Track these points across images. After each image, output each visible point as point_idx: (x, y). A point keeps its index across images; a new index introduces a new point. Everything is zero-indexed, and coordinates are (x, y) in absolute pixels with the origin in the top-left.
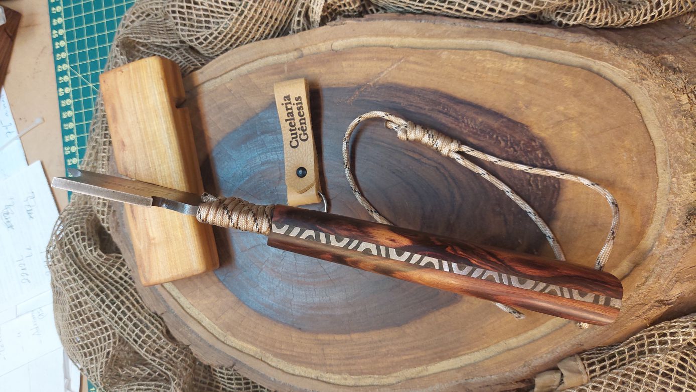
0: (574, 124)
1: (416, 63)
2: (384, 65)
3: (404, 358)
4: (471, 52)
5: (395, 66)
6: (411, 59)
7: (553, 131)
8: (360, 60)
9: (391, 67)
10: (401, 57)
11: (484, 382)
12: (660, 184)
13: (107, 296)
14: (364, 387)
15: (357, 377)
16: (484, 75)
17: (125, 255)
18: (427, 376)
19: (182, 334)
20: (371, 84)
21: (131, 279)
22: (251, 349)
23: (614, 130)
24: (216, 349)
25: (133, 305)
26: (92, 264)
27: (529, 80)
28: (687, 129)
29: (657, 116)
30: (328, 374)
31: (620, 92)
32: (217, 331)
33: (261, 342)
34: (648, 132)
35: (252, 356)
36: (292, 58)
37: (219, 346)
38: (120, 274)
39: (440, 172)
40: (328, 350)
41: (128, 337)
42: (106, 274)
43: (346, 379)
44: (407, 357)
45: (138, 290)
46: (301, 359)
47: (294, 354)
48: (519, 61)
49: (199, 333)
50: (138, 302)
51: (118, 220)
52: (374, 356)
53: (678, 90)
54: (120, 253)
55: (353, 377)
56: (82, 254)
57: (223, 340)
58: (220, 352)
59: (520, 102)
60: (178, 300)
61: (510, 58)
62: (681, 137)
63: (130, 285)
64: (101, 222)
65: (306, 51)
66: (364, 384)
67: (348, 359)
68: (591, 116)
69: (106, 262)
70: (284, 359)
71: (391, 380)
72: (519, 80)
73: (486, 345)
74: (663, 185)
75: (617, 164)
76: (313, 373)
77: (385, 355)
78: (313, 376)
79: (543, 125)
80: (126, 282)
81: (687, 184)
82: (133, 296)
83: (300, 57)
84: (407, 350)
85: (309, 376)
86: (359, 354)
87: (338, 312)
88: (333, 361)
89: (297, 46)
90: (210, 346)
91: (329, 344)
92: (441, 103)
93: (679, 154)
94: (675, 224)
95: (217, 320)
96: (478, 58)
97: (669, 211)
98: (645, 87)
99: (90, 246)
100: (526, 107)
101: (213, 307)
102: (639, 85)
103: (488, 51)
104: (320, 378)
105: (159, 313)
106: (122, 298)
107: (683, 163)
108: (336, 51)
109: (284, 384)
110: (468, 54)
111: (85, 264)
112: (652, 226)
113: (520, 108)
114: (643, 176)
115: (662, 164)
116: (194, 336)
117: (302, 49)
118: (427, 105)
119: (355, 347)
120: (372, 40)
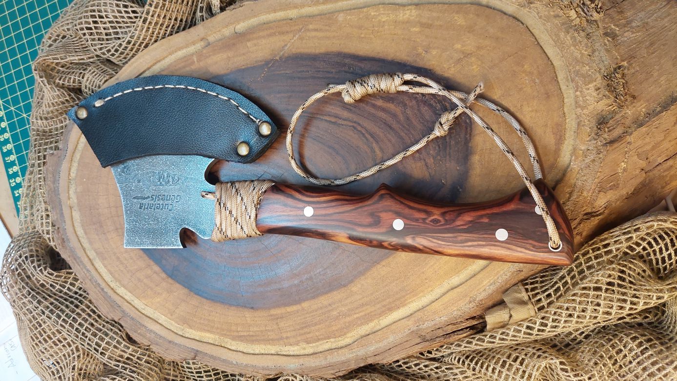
0: (473, 59)
1: (316, 30)
2: (286, 38)
3: (355, 316)
4: (365, 10)
5: (297, 36)
6: (311, 27)
7: (455, 70)
8: (263, 37)
9: (293, 39)
10: (301, 27)
11: (435, 325)
12: (566, 100)
13: (62, 311)
14: (323, 353)
15: (314, 344)
16: (381, 29)
17: (76, 269)
18: (380, 330)
19: (141, 335)
20: (277, 58)
21: (85, 292)
22: (209, 337)
23: (512, 57)
24: (176, 344)
25: (90, 316)
26: (45, 284)
27: (423, 25)
28: (580, 42)
29: (550, 36)
30: (287, 347)
31: (511, 19)
32: (174, 326)
33: (217, 328)
34: (545, 52)
35: (212, 344)
36: (200, 48)
37: (179, 340)
38: (74, 289)
39: (357, 130)
40: (282, 325)
41: (89, 347)
42: (61, 292)
43: (304, 349)
44: (357, 315)
45: (93, 301)
46: (258, 338)
47: (251, 333)
48: (411, 9)
49: (157, 331)
50: (94, 312)
51: (63, 237)
52: (327, 321)
53: (565, 7)
54: (70, 268)
55: (311, 345)
56: (34, 276)
57: (181, 334)
58: (180, 345)
59: (420, 48)
60: (132, 303)
61: (401, 8)
62: (576, 51)
63: (84, 297)
64: (48, 241)
65: (211, 39)
66: (321, 350)
67: (302, 328)
68: (488, 48)
69: (57, 279)
70: (242, 341)
71: (348, 341)
72: (414, 27)
73: (430, 289)
74: (569, 100)
75: (521, 89)
76: (273, 349)
77: (337, 318)
78: (273, 352)
79: (445, 66)
80: (81, 295)
81: (591, 95)
82: (88, 307)
83: (207, 46)
84: (357, 308)
85: (269, 353)
86: (312, 321)
87: (286, 284)
88: (289, 333)
89: (202, 35)
90: (170, 342)
91: (282, 318)
92: (346, 64)
93: (577, 68)
94: (587, 136)
95: (171, 315)
96: (372, 14)
97: (579, 124)
98: (533, 10)
99: (39, 266)
100: (426, 52)
101: (167, 303)
102: (527, 10)
103: (380, 6)
104: (280, 353)
105: (116, 320)
106: (78, 311)
107: (583, 76)
108: (240, 34)
109: (246, 365)
110: (363, 12)
111: (38, 285)
112: (566, 142)
113: (421, 54)
114: (548, 96)
115: (564, 80)
116: (153, 335)
117: (208, 38)
118: (333, 68)
119: (308, 315)
120: (271, 17)
